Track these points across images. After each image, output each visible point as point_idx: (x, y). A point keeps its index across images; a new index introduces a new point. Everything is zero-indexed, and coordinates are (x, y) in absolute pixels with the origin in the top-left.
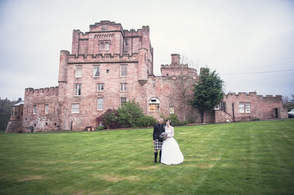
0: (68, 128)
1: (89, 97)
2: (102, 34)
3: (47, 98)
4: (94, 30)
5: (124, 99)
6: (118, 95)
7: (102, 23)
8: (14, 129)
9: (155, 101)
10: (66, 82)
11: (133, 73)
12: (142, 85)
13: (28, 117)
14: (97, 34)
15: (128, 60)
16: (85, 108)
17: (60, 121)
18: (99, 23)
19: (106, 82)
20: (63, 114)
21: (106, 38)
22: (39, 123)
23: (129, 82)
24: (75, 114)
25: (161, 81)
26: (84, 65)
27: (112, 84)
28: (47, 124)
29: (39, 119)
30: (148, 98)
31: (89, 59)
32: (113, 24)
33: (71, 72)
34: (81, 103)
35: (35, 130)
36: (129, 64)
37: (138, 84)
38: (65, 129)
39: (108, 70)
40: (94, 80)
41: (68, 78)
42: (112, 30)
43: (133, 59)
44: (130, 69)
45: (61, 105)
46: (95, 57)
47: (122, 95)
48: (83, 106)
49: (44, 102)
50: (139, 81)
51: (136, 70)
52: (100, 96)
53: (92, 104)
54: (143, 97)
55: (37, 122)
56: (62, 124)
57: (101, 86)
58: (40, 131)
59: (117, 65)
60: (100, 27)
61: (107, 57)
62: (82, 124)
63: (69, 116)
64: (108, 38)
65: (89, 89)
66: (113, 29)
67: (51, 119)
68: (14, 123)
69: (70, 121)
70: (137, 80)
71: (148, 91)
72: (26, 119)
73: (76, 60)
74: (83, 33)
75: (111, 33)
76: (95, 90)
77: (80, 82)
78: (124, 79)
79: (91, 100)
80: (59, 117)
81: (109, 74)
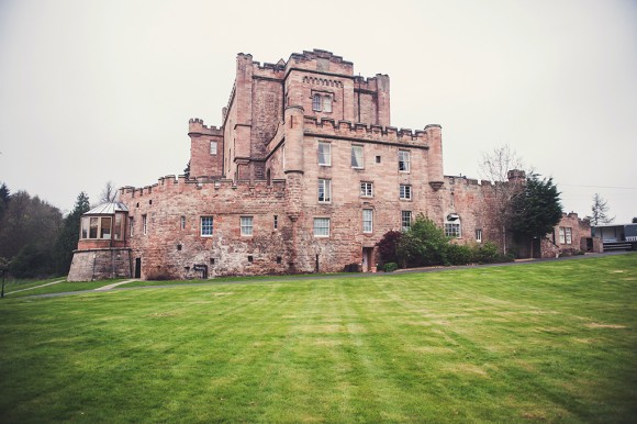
0: (310, 269)
1: (347, 206)
2: (318, 76)
3: (247, 202)
4: (301, 66)
5: (406, 214)
6: (398, 205)
7: (318, 54)
8: (110, 271)
9: (454, 219)
10: (302, 173)
11: (420, 167)
12: (436, 190)
13: (186, 242)
14: (308, 74)
15: (410, 142)
16: (341, 229)
17: (292, 253)
18: (312, 53)
19: (376, 179)
20: (298, 239)
21: (325, 87)
22: (225, 258)
23: (415, 183)
24: (322, 239)
25: (462, 186)
26: (334, 142)
27: (387, 185)
28: (250, 259)
29: (226, 247)
30: (445, 215)
31: (344, 131)
32: (338, 60)
33: (309, 153)
34: (334, 217)
35: (213, 273)
36: (412, 149)
37: (428, 188)
38: (303, 269)
39: (378, 158)
40: (356, 174)
41: (306, 165)
42: (337, 73)
43: (419, 141)
44: (415, 159)
45: (292, 219)
46: (355, 129)
47: (405, 206)
48: (338, 223)
49: (240, 210)
50: (430, 183)
51: (424, 163)
52: (367, 206)
53: (354, 221)
54: (437, 213)
55: (219, 255)
56: (296, 260)
57: (367, 185)
58: (231, 276)
59: (395, 149)
60: (314, 61)
61: (377, 132)
62: (336, 259)
63: (310, 243)
64: (329, 88)
65: (347, 190)
66: (341, 71)
67: (263, 249)
68: (105, 256)
69: (313, 253)
70: (426, 180)
71: (444, 202)
72: (179, 248)
73: (319, 128)
74: (259, 64)
75: (336, 78)
76: (357, 194)
77: (328, 175)
78: (406, 177)
79: (351, 212)
80: (287, 244)
81: (381, 164)
